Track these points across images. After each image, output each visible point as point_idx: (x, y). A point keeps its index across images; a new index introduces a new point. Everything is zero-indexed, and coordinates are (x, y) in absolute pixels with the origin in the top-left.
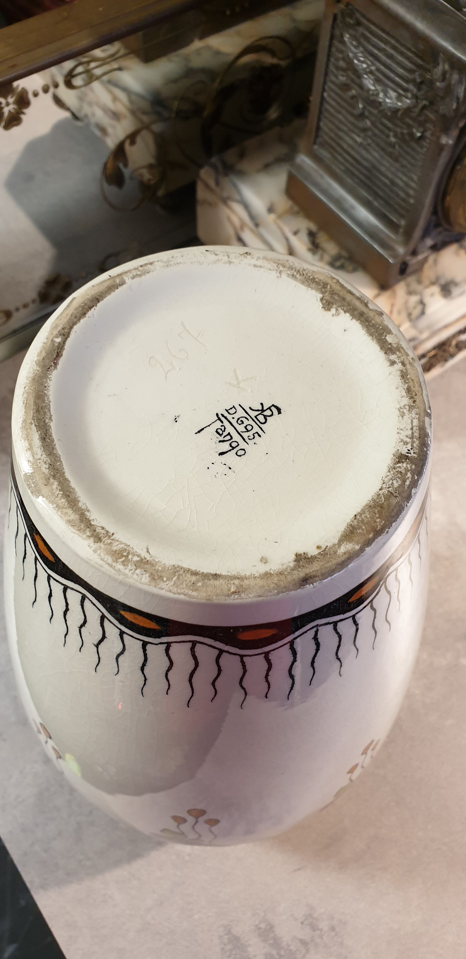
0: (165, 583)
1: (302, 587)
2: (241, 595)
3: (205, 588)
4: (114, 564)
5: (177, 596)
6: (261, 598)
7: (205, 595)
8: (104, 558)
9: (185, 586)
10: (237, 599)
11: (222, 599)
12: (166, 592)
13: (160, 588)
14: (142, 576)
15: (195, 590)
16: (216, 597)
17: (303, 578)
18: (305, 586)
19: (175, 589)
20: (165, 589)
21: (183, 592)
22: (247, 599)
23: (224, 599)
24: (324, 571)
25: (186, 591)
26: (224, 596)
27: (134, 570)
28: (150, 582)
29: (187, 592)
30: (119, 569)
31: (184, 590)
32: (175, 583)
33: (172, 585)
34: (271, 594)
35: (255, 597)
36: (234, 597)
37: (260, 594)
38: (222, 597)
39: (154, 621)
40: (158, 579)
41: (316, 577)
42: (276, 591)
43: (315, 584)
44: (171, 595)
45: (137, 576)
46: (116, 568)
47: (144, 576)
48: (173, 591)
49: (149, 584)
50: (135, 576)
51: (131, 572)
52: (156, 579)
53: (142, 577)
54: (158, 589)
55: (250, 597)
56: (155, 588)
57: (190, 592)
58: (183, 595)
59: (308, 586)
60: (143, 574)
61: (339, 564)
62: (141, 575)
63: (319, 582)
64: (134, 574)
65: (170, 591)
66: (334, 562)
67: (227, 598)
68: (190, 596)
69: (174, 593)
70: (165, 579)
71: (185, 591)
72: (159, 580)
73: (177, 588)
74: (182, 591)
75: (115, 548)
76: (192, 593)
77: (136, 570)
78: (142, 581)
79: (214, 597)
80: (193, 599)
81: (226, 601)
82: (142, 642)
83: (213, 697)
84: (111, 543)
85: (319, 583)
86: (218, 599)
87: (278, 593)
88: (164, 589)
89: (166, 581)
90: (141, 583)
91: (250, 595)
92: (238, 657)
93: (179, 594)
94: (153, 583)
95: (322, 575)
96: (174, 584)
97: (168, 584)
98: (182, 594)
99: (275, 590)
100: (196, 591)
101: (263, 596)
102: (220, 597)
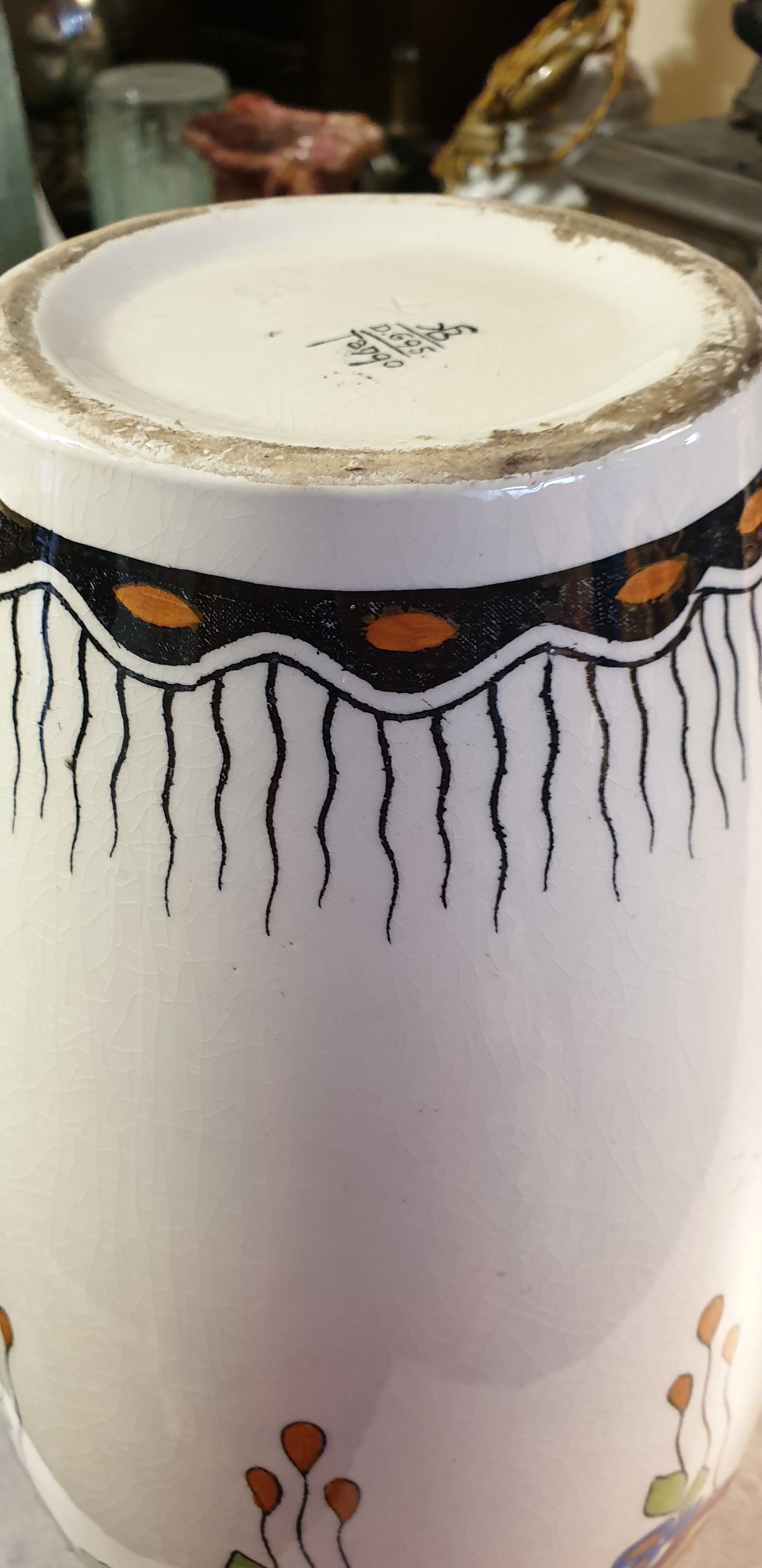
0: (204, 458)
1: (507, 476)
2: (368, 475)
3: (292, 462)
4: (103, 437)
5: (229, 479)
6: (412, 486)
7: (289, 473)
8: (86, 431)
9: (247, 460)
10: (360, 484)
11: (327, 482)
12: (206, 473)
13: (193, 468)
14: (159, 449)
15: (269, 467)
16: (314, 477)
17: (510, 459)
18: (513, 475)
19: (227, 466)
20: (204, 468)
21: (242, 472)
22: (382, 484)
23: (331, 482)
24: (553, 453)
25: (250, 469)
26: (332, 475)
27: (142, 442)
28: (174, 457)
29: (250, 471)
30: (113, 443)
31: (244, 467)
32: (226, 456)
33: (220, 460)
34: (436, 478)
35: (401, 481)
36: (353, 479)
37: (410, 476)
38: (327, 477)
39: (185, 597)
40: (191, 453)
41: (538, 460)
42: (446, 474)
43: (534, 474)
44: (217, 478)
45: (148, 451)
46: (107, 443)
47: (163, 449)
48: (221, 470)
49: (171, 461)
50: (144, 451)
51: (136, 445)
52: (187, 453)
53: (159, 451)
54: (190, 469)
55: (389, 482)
56: (185, 467)
57: (258, 470)
58: (242, 477)
59: (518, 475)
60: (162, 446)
61: (588, 446)
62: (156, 447)
63: (544, 471)
64: (142, 448)
65: (215, 471)
66: (576, 441)
67: (338, 480)
68: (257, 477)
69: (223, 475)
70: (206, 452)
71: (246, 469)
72: (193, 454)
73: (231, 464)
74: (241, 468)
75: (109, 419)
76: (261, 471)
77: (146, 441)
78: (157, 458)
79: (310, 478)
80: (264, 483)
81: (335, 487)
82: (162, 691)
83: (321, 887)
84: (103, 414)
85: (545, 474)
86: (318, 482)
87: (452, 479)
88: (202, 467)
89: (208, 455)
90: (155, 462)
91: (389, 478)
92: (370, 717)
93: (234, 474)
94: (181, 460)
95: (551, 458)
96: (224, 459)
97: (211, 459)
98: (241, 474)
99: (446, 471)
100: (272, 467)
101: (418, 482)
102: (323, 476)
